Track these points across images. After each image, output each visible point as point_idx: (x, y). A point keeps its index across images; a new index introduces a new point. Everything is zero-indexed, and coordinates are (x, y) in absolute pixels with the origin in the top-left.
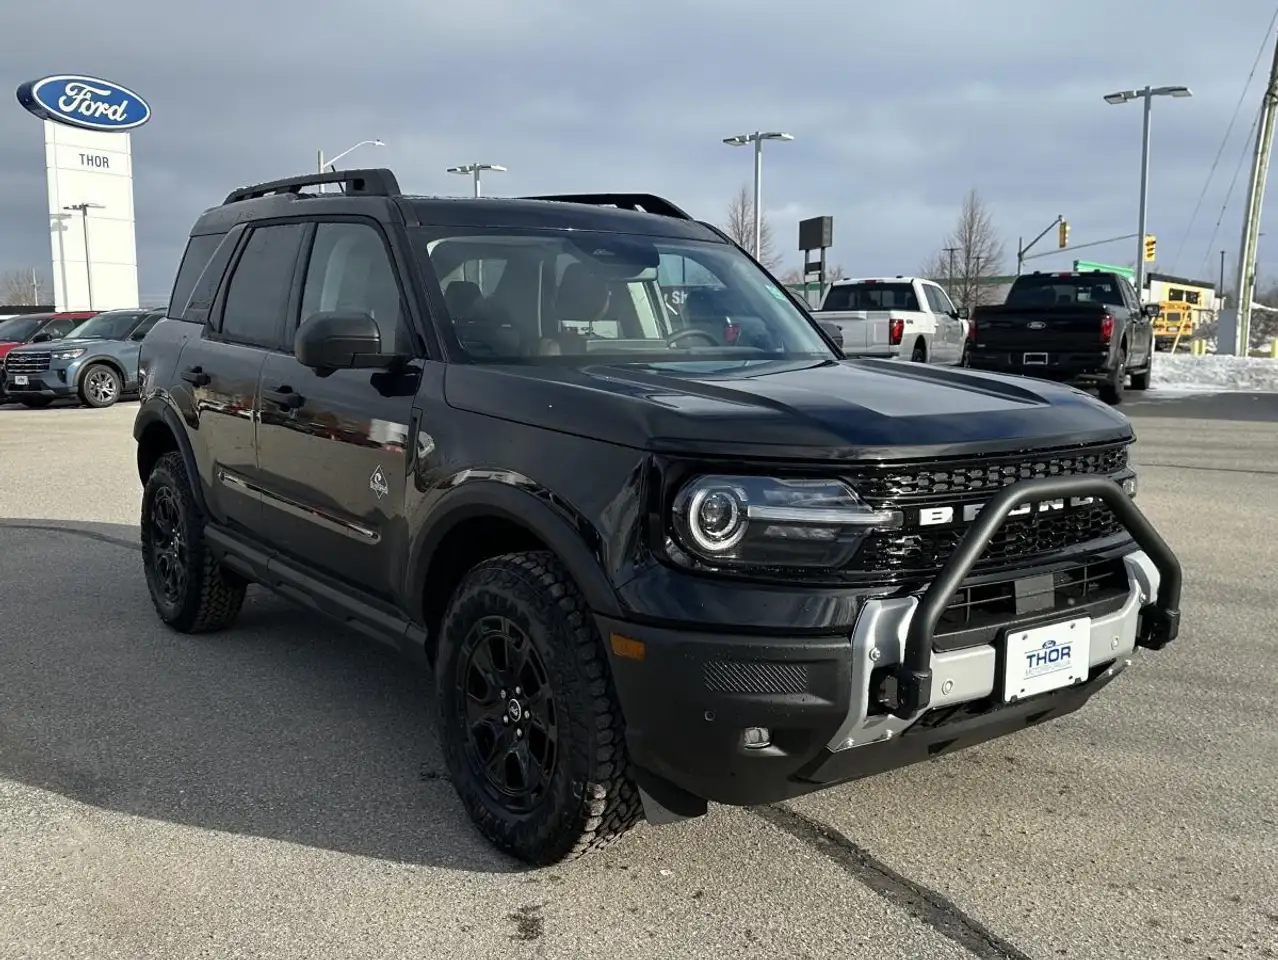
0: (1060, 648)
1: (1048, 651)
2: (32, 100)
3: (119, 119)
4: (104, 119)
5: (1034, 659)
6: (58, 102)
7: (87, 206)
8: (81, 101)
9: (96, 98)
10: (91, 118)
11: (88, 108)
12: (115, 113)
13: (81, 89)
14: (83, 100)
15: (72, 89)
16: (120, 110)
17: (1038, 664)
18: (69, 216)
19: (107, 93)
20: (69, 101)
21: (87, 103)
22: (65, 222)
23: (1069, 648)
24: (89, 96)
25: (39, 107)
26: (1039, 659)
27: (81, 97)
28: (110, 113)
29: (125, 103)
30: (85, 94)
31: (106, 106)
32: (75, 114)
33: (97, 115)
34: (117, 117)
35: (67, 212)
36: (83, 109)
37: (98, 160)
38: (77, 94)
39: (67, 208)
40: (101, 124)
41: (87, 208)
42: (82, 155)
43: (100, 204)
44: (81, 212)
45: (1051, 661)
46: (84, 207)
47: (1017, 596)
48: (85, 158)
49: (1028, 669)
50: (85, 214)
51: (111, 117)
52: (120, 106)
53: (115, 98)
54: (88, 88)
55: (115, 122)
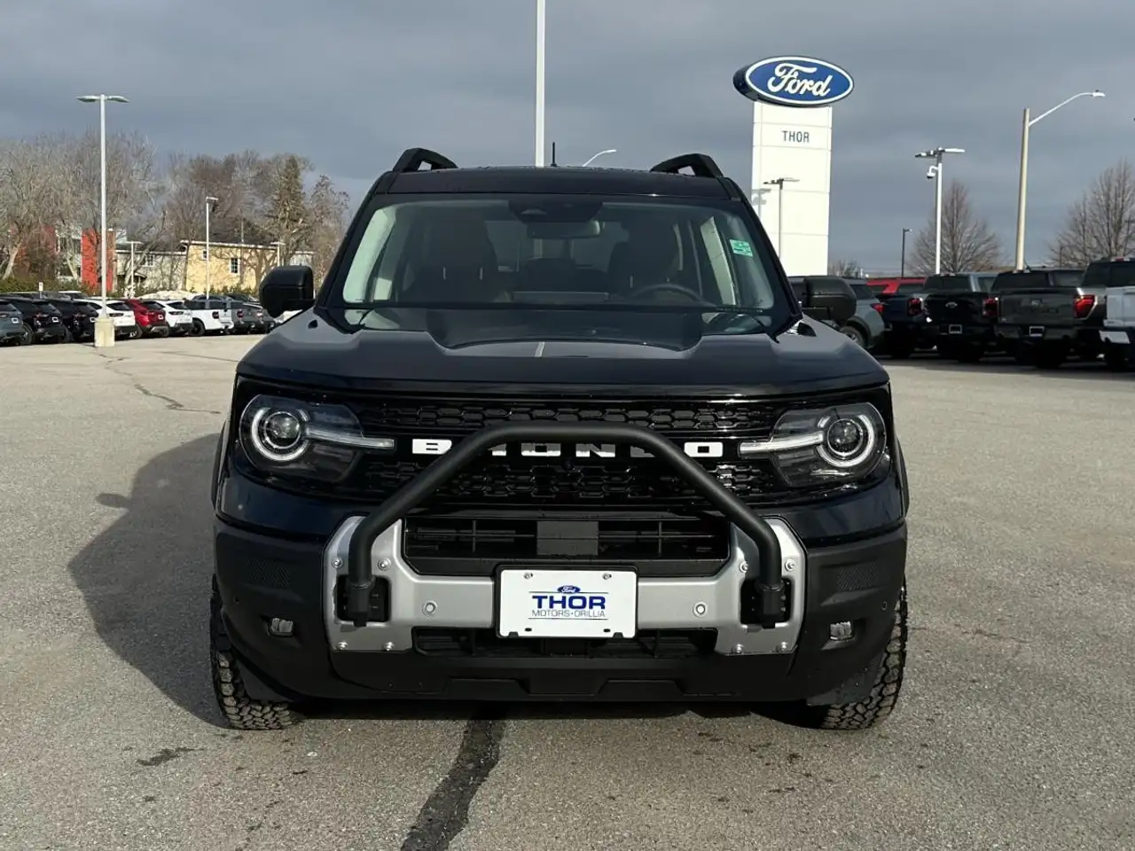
0: (587, 597)
1: (568, 596)
2: (745, 84)
3: (823, 94)
4: (809, 95)
5: (546, 603)
6: (767, 83)
7: (783, 180)
8: (789, 80)
9: (802, 76)
10: (797, 96)
11: (794, 86)
12: (819, 88)
13: (789, 69)
14: (791, 79)
15: (781, 70)
16: (824, 85)
17: (551, 606)
18: (769, 190)
19: (813, 70)
20: (777, 81)
21: (794, 81)
22: (764, 196)
23: (603, 599)
24: (796, 74)
25: (752, 90)
26: (552, 602)
27: (789, 76)
28: (814, 90)
29: (830, 78)
30: (792, 74)
31: (811, 82)
32: (782, 93)
33: (802, 92)
34: (822, 93)
35: (767, 186)
36: (789, 89)
37: (799, 135)
38: (786, 73)
39: (766, 183)
40: (805, 100)
41: (784, 183)
42: (785, 132)
43: (795, 179)
44: (778, 186)
45: (571, 606)
46: (780, 182)
47: (539, 536)
48: (788, 135)
49: (536, 609)
50: (781, 187)
51: (815, 93)
52: (824, 81)
53: (821, 74)
54: (796, 67)
55: (819, 97)
